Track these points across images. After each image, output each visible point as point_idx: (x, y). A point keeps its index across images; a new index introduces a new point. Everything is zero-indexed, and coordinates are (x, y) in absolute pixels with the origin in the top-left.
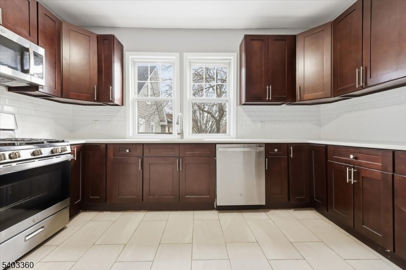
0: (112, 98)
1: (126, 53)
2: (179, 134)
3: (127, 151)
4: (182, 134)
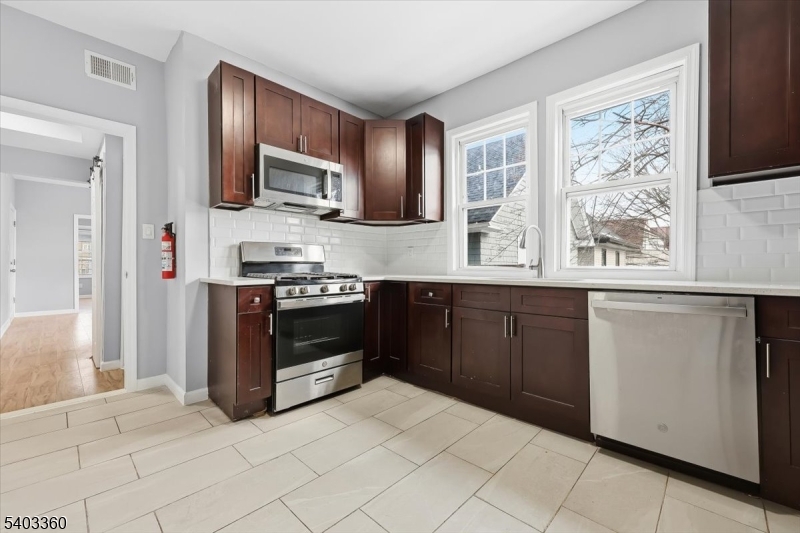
0: (421, 211)
1: (447, 134)
2: (532, 267)
3: (431, 294)
4: (538, 267)
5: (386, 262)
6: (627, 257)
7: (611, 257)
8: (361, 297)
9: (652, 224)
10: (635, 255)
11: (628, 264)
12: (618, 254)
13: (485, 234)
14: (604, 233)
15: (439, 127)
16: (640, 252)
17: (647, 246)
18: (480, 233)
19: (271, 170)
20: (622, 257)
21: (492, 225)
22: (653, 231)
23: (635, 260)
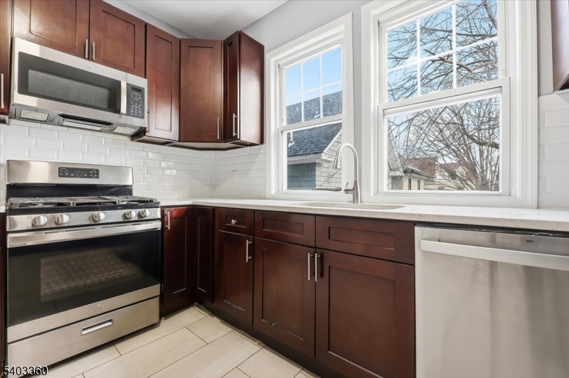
0: (236, 132)
1: (267, 56)
2: (347, 191)
3: (233, 221)
4: (354, 191)
5: (213, 186)
6: (425, 184)
7: (414, 183)
8: (158, 225)
9: (441, 161)
10: (431, 183)
11: (425, 189)
12: (419, 182)
13: (320, 164)
14: (410, 167)
15: (259, 50)
16: (433, 181)
17: (438, 177)
18: (315, 163)
19: (31, 72)
20: (422, 183)
21: (324, 156)
22: (441, 166)
23: (430, 186)
